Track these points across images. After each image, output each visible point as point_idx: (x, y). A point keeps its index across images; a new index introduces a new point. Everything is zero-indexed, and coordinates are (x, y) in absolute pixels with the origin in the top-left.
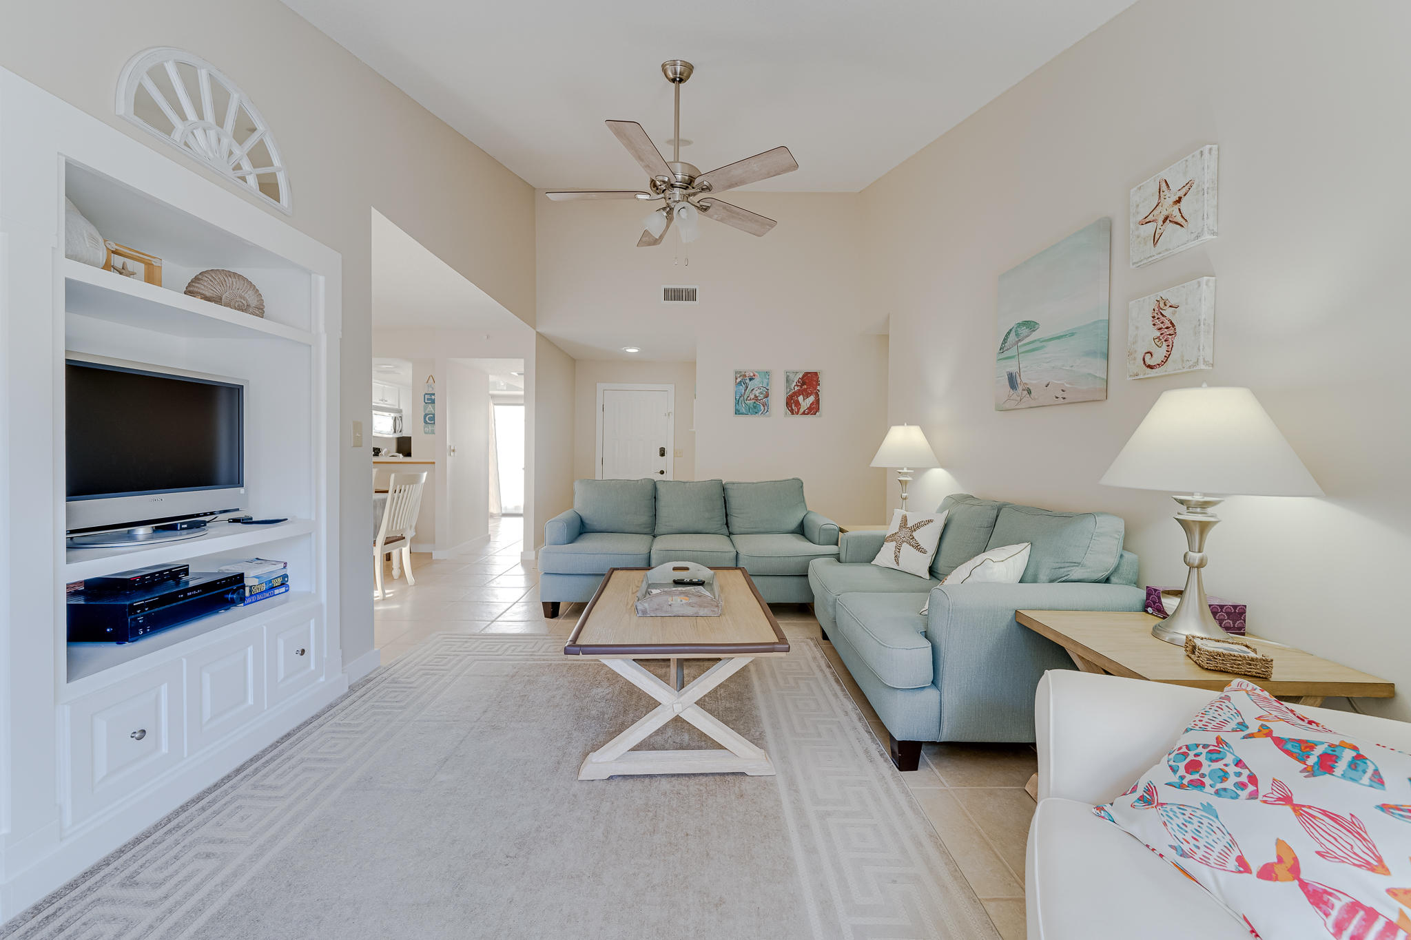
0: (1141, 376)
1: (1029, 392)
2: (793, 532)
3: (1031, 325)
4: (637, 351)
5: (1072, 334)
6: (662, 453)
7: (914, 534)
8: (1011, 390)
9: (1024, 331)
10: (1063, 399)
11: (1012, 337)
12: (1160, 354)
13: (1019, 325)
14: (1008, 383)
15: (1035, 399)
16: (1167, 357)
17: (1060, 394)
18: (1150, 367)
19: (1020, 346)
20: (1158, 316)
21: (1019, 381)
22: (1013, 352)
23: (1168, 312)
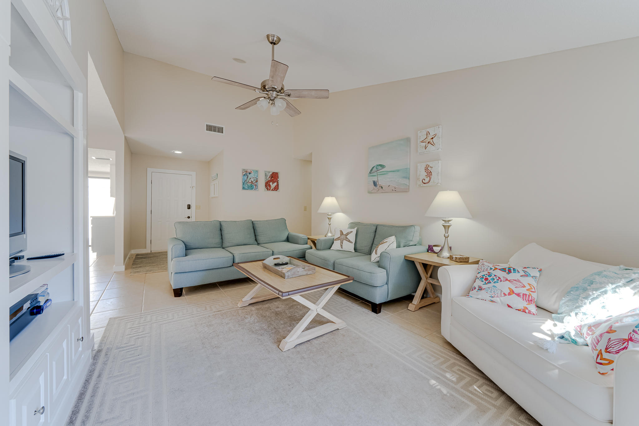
0: (421, 186)
1: (382, 188)
2: (285, 241)
3: (382, 166)
4: (181, 153)
5: (398, 171)
6: (189, 207)
7: (347, 237)
8: (375, 187)
9: (380, 168)
10: (395, 190)
11: (375, 169)
12: (427, 180)
13: (377, 165)
14: (373, 184)
15: (384, 190)
16: (429, 181)
17: (394, 189)
18: (424, 183)
19: (378, 172)
20: (426, 169)
21: (378, 184)
22: (375, 174)
23: (429, 168)
